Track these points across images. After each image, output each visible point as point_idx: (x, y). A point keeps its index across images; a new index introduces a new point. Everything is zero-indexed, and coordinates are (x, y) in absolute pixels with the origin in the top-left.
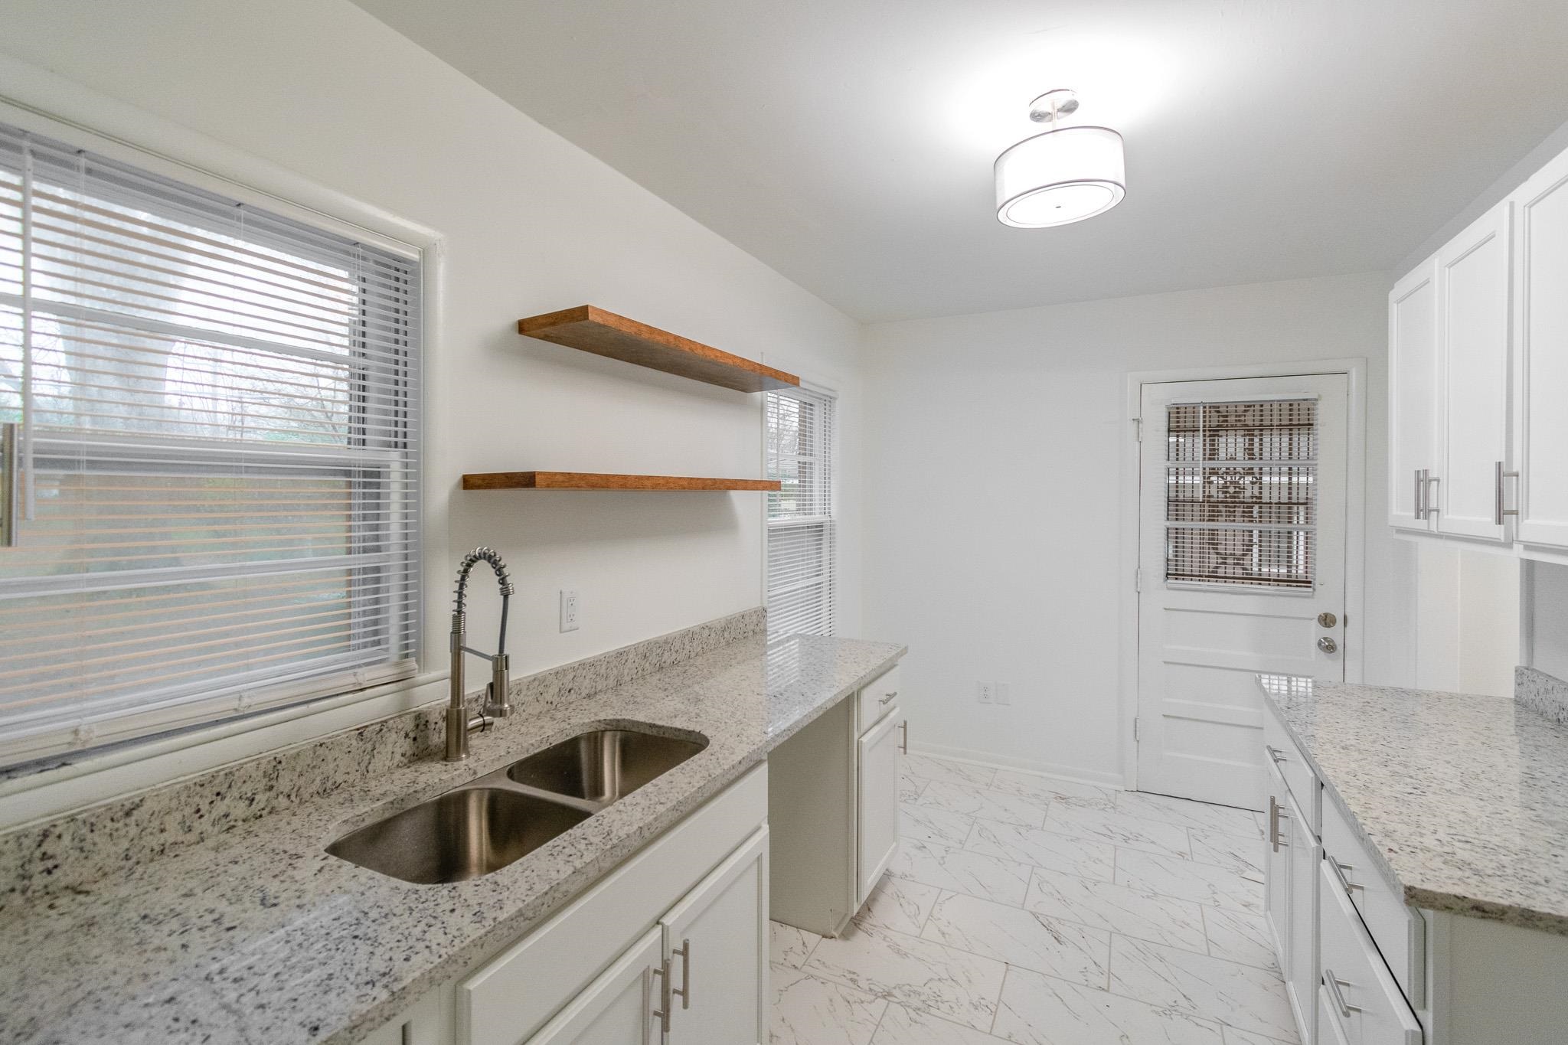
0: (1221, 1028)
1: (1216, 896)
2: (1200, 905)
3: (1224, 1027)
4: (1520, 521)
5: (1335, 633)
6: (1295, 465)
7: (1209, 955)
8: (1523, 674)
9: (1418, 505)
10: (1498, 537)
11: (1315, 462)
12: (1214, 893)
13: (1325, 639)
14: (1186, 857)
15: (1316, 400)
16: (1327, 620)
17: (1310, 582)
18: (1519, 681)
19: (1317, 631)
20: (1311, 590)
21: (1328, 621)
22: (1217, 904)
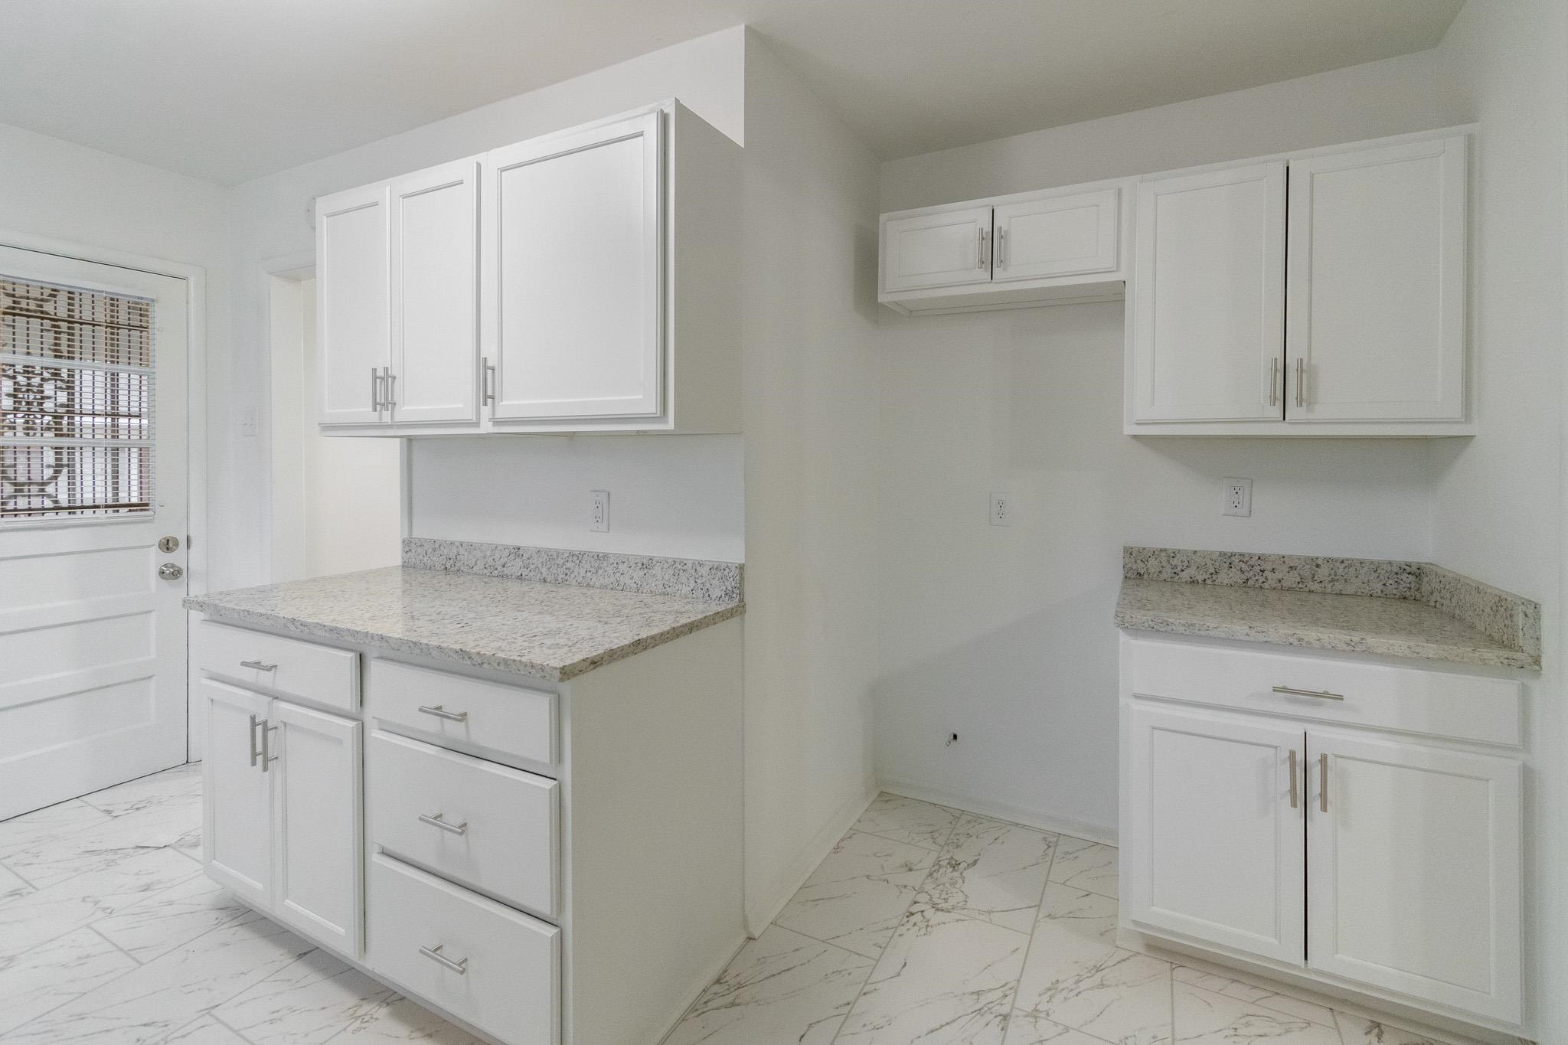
0: (211, 1015)
1: (101, 905)
2: (88, 926)
3: (213, 1012)
4: (496, 403)
5: (177, 558)
6: (124, 371)
7: (142, 964)
8: (408, 544)
9: (376, 399)
10: (471, 418)
11: (153, 370)
12: (96, 903)
13: (166, 566)
14: (24, 891)
15: (153, 300)
16: (168, 545)
17: (147, 505)
18: (407, 549)
19: (156, 558)
20: (151, 513)
21: (171, 545)
22: (109, 911)
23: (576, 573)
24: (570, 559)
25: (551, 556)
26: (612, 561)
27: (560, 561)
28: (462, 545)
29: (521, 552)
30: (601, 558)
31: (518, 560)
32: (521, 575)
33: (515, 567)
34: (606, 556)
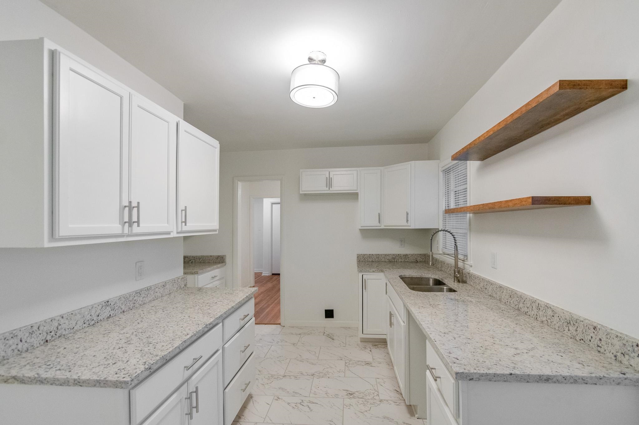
23: (138, 300)
24: (136, 295)
25: (125, 298)
26: (153, 289)
27: (131, 299)
28: (63, 317)
29: (109, 303)
30: (148, 289)
31: (107, 308)
32: (110, 315)
33: (107, 312)
34: (151, 287)
